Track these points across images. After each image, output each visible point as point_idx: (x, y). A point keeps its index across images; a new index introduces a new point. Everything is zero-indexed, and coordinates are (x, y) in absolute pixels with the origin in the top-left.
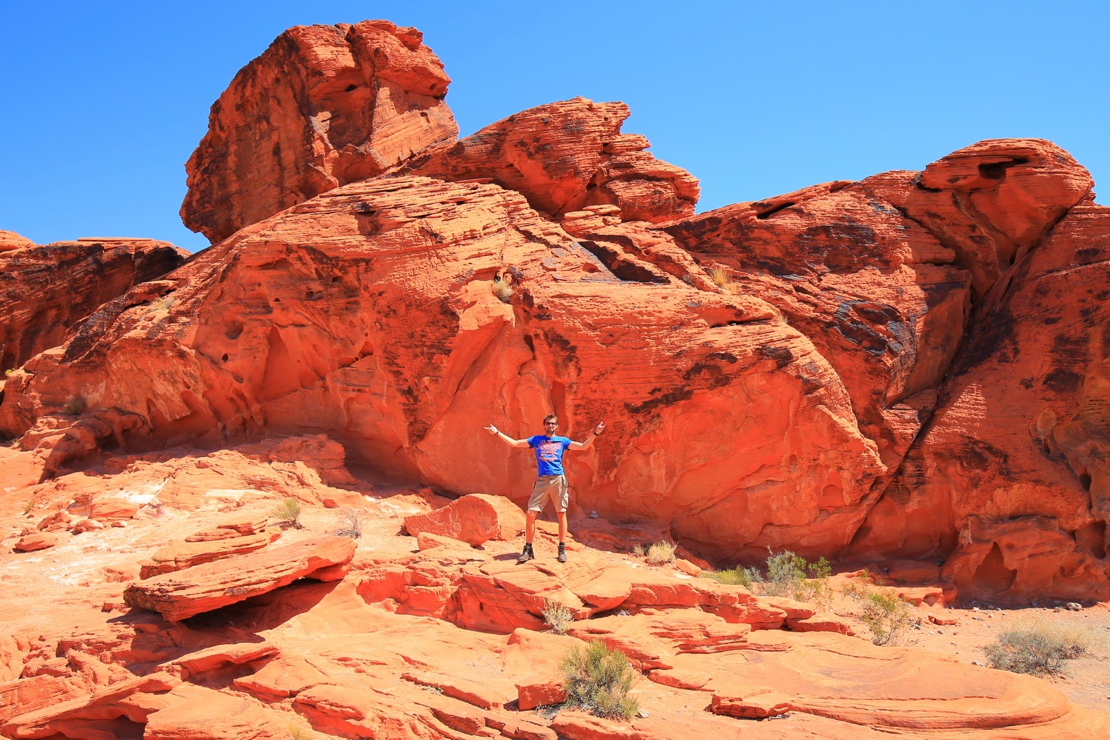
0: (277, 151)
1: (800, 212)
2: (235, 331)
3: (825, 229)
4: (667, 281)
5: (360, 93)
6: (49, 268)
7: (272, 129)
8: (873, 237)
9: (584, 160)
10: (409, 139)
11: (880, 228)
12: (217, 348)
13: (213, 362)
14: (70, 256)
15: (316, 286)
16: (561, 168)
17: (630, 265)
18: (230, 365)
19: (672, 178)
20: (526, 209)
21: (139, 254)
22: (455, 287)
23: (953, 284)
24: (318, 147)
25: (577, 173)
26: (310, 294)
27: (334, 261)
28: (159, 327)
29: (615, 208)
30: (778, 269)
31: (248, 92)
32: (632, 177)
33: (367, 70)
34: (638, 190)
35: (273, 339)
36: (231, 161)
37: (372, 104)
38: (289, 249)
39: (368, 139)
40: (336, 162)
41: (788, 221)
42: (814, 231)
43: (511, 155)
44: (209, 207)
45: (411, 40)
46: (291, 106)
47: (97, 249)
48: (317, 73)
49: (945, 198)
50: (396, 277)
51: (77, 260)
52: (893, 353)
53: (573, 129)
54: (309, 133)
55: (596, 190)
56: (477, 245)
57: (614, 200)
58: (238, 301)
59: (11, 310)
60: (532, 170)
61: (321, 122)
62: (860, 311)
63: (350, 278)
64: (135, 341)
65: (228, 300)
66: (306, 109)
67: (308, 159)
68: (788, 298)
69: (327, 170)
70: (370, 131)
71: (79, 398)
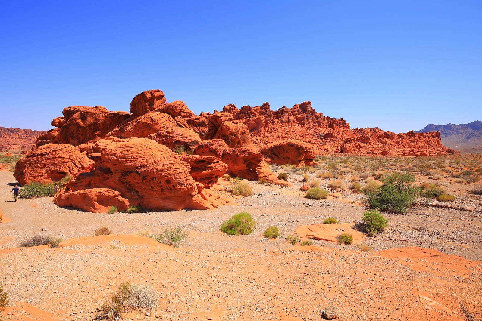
0: (142, 106)
1: (199, 120)
2: (139, 131)
3: (201, 122)
4: (183, 127)
5: (152, 100)
6: (112, 116)
7: (142, 104)
8: (205, 123)
9: (177, 112)
10: (159, 104)
11: (206, 122)
12: (137, 132)
13: (136, 134)
14: (115, 115)
15: (147, 127)
16: (175, 112)
17: (180, 125)
18: (138, 134)
19: (189, 113)
20: (170, 117)
21: (124, 115)
22: (160, 129)
23: (212, 129)
24: (147, 107)
25: (177, 113)
26: (146, 128)
27: (149, 125)
28: (130, 129)
29: (181, 117)
30: (196, 126)
31: (138, 98)
32: (183, 113)
33: (153, 97)
34: (184, 114)
35: (143, 132)
36: (137, 106)
37: (154, 101)
38: (144, 123)
39: (153, 105)
40: (149, 109)
41: (197, 121)
42: (200, 122)
43: (169, 110)
44: (134, 111)
45: (159, 91)
46: (144, 102)
47: (119, 114)
48: (147, 98)
49: (213, 119)
50: (155, 127)
51: (116, 115)
52: (204, 136)
53: (176, 108)
54: (146, 105)
55: (179, 114)
56: (163, 123)
57: (181, 116)
58: (139, 127)
59: (108, 122)
60: (172, 112)
61: (147, 104)
62: (202, 132)
63: (150, 126)
64: (128, 131)
65: (138, 127)
66: (146, 103)
67: (146, 108)
68: (196, 130)
69: (148, 110)
70: (154, 104)
71: (121, 136)
